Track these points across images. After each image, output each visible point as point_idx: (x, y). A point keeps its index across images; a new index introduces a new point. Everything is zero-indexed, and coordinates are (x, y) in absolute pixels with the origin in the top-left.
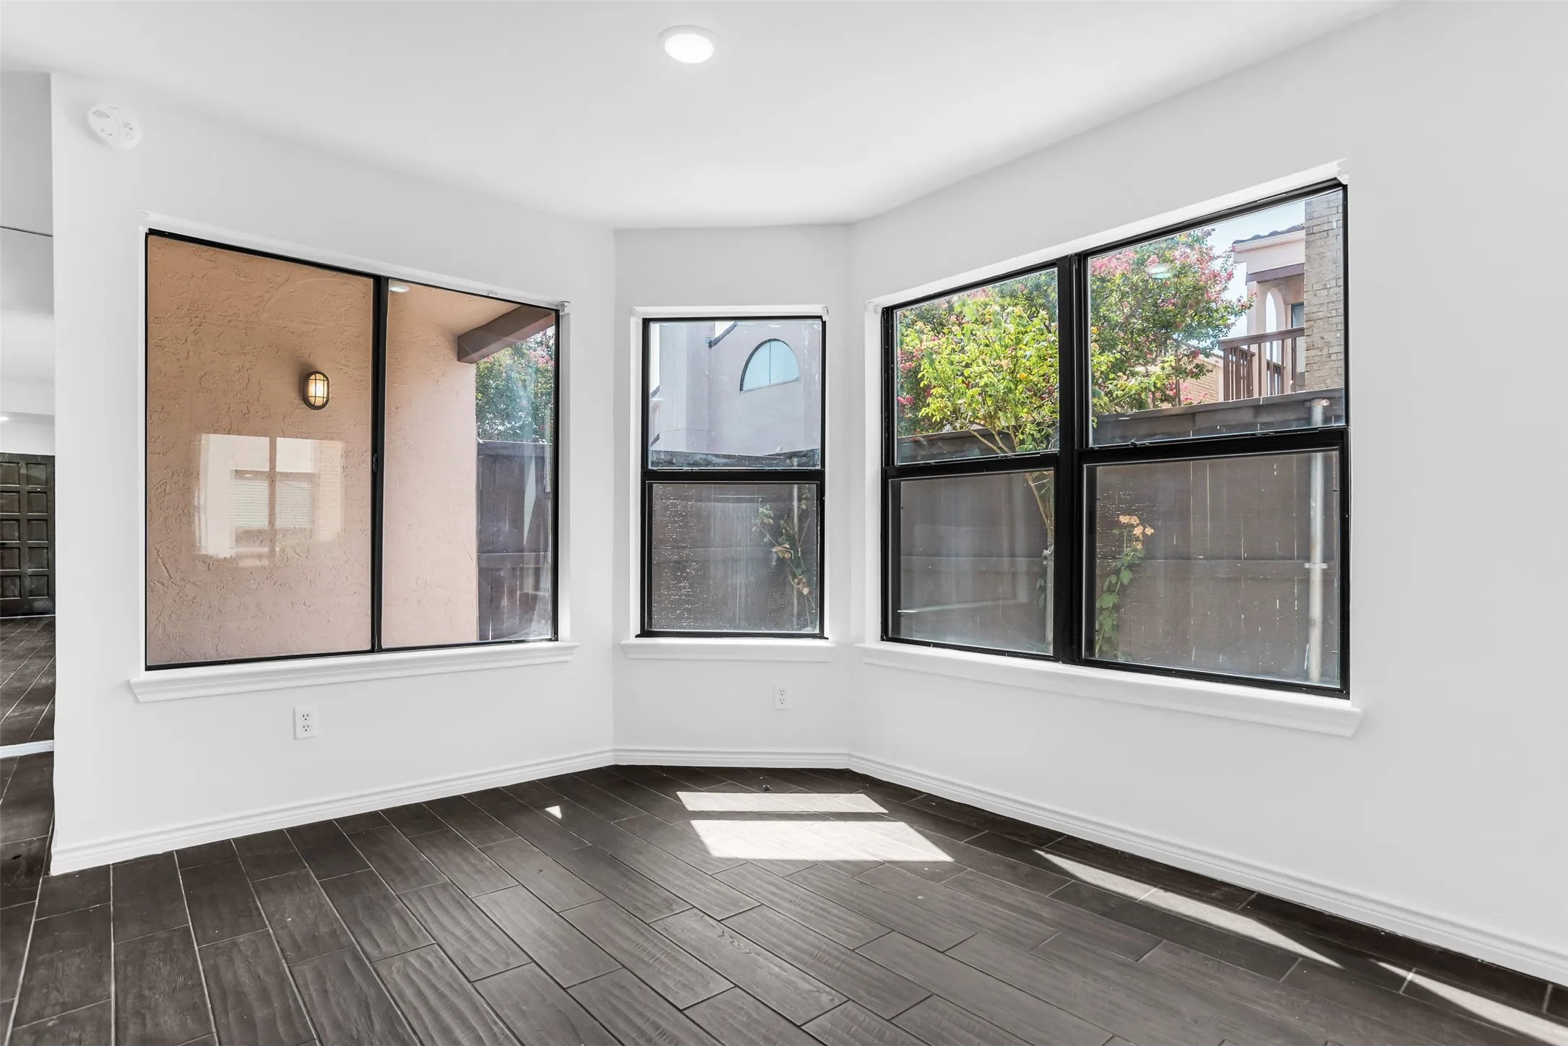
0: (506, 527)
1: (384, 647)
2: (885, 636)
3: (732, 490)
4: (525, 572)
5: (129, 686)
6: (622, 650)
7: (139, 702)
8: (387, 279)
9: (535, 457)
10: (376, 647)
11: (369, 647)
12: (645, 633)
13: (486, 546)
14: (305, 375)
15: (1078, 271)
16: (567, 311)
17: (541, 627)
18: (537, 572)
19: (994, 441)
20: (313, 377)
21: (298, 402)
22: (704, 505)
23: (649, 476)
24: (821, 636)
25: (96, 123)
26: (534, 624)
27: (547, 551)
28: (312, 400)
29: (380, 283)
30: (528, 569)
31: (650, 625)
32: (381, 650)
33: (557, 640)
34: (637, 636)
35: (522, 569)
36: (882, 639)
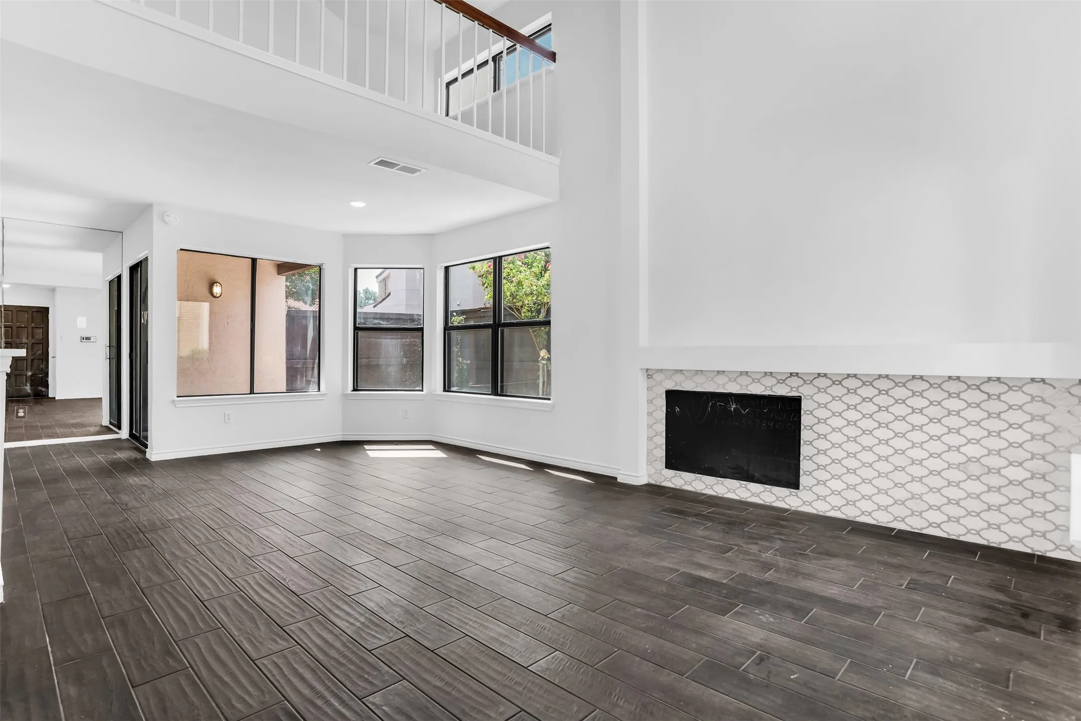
0: (299, 348)
1: (255, 392)
2: (445, 390)
3: (389, 335)
4: (308, 369)
5: (173, 401)
6: (345, 396)
7: (176, 407)
8: (256, 259)
9: (313, 317)
10: (252, 392)
11: (249, 392)
12: (354, 390)
13: (290, 357)
14: (212, 284)
15: (499, 262)
16: (324, 267)
17: (313, 388)
18: (313, 368)
19: (513, 311)
20: (215, 284)
21: (208, 295)
22: (378, 340)
23: (356, 329)
24: (422, 391)
25: (166, 219)
26: (311, 386)
27: (315, 359)
28: (215, 295)
29: (254, 261)
30: (309, 367)
31: (357, 386)
32: (254, 393)
33: (319, 391)
34: (352, 391)
35: (306, 367)
36: (444, 391)
